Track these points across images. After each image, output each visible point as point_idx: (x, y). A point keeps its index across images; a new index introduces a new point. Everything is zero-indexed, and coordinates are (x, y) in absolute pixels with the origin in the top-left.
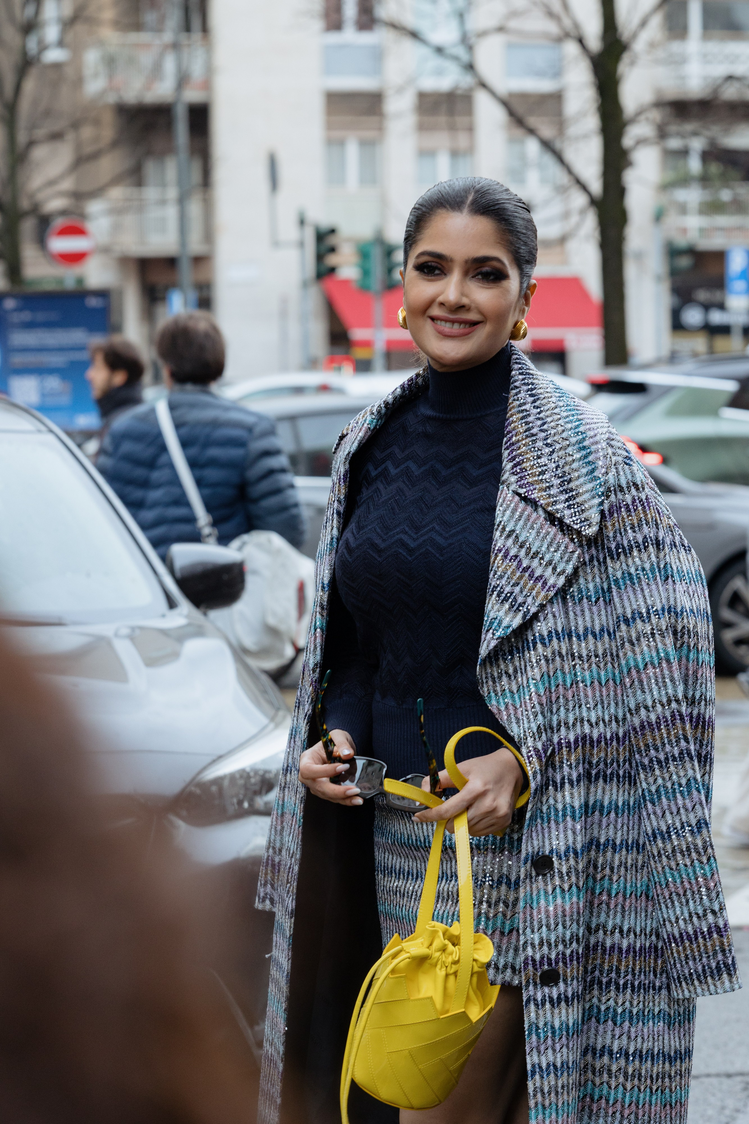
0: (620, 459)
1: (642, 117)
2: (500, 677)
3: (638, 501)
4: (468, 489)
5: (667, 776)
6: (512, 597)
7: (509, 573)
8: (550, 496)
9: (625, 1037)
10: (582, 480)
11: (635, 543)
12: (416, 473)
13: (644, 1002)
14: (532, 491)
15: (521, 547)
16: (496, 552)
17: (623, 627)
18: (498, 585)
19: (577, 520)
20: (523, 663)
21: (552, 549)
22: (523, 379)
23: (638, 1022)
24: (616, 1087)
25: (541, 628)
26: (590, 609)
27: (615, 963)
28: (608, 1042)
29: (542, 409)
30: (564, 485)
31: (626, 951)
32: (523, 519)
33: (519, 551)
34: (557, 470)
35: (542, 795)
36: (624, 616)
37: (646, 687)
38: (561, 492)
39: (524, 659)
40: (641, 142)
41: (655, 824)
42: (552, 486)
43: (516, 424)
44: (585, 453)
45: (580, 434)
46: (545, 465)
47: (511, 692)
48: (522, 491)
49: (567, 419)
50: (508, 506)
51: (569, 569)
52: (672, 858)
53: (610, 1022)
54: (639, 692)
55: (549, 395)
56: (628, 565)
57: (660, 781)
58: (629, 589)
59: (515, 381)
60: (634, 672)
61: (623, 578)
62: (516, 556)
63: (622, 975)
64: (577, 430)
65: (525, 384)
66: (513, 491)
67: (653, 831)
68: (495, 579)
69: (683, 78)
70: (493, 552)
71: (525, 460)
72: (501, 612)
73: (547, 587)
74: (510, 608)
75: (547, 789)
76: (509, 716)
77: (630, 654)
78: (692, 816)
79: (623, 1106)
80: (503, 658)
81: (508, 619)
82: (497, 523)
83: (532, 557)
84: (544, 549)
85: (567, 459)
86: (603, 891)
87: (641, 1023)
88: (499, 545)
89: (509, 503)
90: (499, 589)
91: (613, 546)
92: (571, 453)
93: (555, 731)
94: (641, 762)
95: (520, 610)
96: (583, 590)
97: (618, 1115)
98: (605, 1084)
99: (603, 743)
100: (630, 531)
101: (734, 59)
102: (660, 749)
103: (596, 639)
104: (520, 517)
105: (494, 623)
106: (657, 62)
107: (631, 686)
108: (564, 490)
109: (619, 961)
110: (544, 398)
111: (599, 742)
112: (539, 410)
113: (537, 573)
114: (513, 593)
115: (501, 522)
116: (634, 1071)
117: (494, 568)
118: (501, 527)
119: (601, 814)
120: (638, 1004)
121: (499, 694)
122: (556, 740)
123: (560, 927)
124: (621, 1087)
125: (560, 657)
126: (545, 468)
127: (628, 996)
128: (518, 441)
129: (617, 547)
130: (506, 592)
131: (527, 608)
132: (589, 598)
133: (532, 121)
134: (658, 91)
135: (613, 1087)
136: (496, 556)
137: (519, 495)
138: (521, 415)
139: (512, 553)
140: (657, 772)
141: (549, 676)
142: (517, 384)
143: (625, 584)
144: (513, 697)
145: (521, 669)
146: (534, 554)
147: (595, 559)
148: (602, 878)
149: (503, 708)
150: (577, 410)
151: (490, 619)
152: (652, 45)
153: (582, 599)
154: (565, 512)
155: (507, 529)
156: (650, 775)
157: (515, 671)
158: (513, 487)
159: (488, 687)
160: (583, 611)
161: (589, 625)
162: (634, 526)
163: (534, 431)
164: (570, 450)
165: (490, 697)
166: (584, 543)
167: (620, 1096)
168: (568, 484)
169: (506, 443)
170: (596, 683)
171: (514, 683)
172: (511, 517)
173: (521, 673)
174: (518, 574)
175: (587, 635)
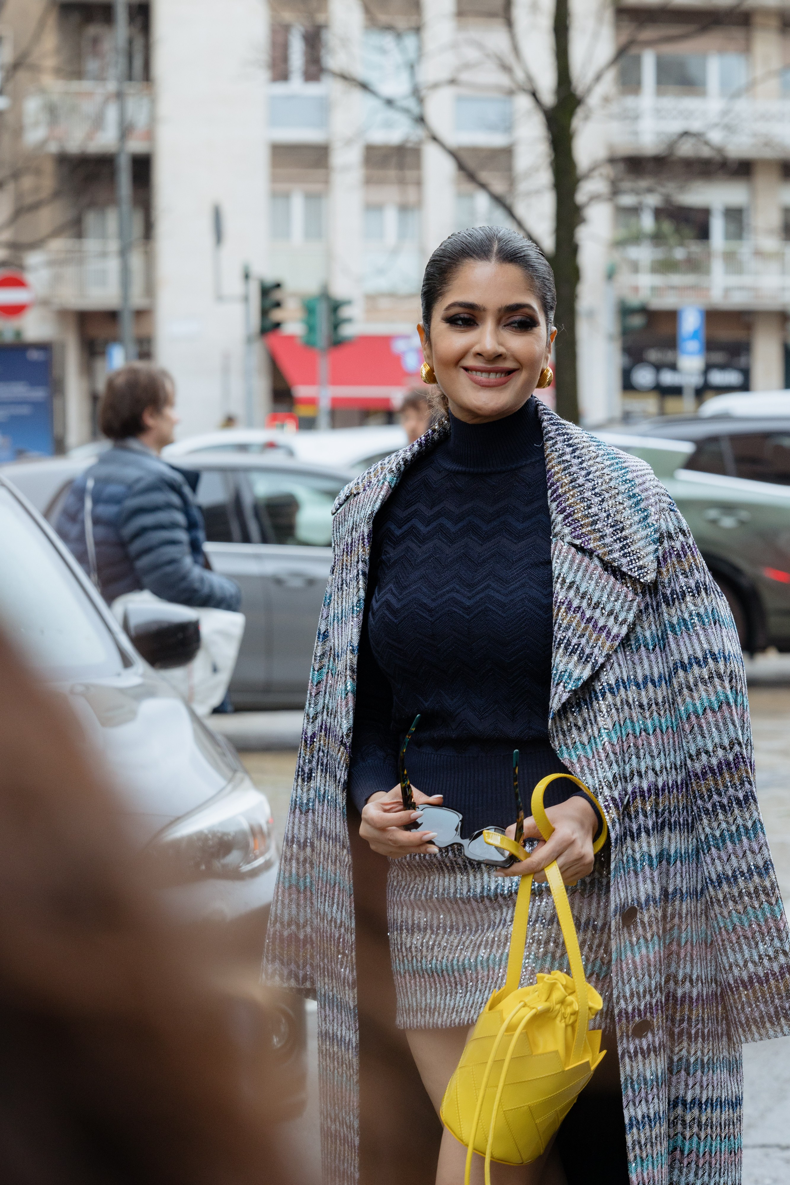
0: (665, 505)
1: (596, 173)
2: (570, 730)
3: (686, 547)
4: (515, 543)
5: (731, 820)
6: (580, 649)
7: (574, 624)
8: (605, 545)
9: (697, 1087)
10: (635, 528)
11: (687, 588)
12: (453, 530)
13: (713, 1050)
14: (587, 541)
15: (583, 598)
16: (558, 604)
17: (681, 673)
18: (565, 637)
19: (634, 568)
20: (592, 714)
21: (612, 599)
22: (557, 430)
23: (709, 1071)
24: (691, 1137)
25: (609, 677)
26: (648, 657)
27: (687, 1013)
28: (682, 1092)
29: (583, 459)
30: (618, 533)
31: (696, 999)
32: (581, 570)
33: (581, 602)
34: (608, 519)
35: (622, 845)
36: (681, 662)
37: (706, 732)
38: (615, 541)
39: (593, 710)
40: (594, 198)
41: (720, 868)
42: (606, 535)
43: (559, 475)
44: (635, 500)
45: (628, 481)
46: (596, 515)
47: (583, 744)
48: (578, 542)
49: (612, 468)
50: (566, 558)
51: (631, 617)
52: (739, 902)
53: (683, 1073)
54: (699, 738)
55: (587, 444)
56: (681, 611)
57: (724, 825)
58: (684, 634)
59: (549, 432)
60: (693, 718)
61: (679, 624)
62: (579, 607)
63: (693, 1024)
64: (624, 478)
65: (559, 434)
66: (568, 543)
67: (718, 876)
68: (561, 632)
69: (636, 133)
70: (555, 605)
71: (576, 511)
72: (570, 664)
73: (611, 637)
74: (578, 660)
75: (625, 839)
76: (582, 768)
77: (688, 700)
78: (759, 858)
79: (698, 1156)
80: (571, 711)
81: (578, 671)
82: (556, 575)
83: (594, 608)
84: (604, 599)
85: (618, 507)
86: (673, 941)
87: (711, 1072)
88: (560, 597)
89: (566, 554)
90: (565, 641)
91: (668, 592)
92: (621, 501)
93: (629, 781)
94: (703, 807)
95: (589, 662)
96: (640, 638)
97: (693, 1165)
98: (679, 1135)
99: (666, 791)
100: (681, 577)
101: (688, 115)
102: (723, 793)
103: (656, 687)
104: (579, 568)
105: (564, 675)
106: (611, 117)
107: (690, 732)
108: (618, 539)
109: (691, 1010)
110: (583, 448)
111: (663, 790)
112: (580, 460)
113: (601, 624)
114: (580, 644)
115: (560, 574)
116: (707, 1120)
117: (558, 621)
118: (561, 579)
119: (669, 863)
120: (708, 1052)
121: (571, 747)
122: (630, 789)
123: (646, 977)
124: (695, 1137)
125: (628, 706)
126: (597, 517)
127: (699, 1045)
128: (565, 493)
129: (672, 594)
130: (573, 644)
131: (595, 659)
132: (646, 646)
133: (484, 176)
134: (611, 147)
135: (688, 1137)
136: (559, 608)
137: (575, 546)
138: (562, 466)
139: (575, 604)
140: (721, 817)
141: (620, 726)
142: (551, 435)
143: (680, 629)
144: (584, 748)
145: (590, 720)
146: (595, 604)
147: (650, 607)
148: (672, 929)
149: (575, 761)
150: (619, 458)
151: (559, 672)
152: (606, 100)
153: (640, 647)
154: (622, 560)
155: (568, 581)
156: (713, 820)
157: (585, 723)
158: (568, 539)
159: (559, 740)
160: (641, 659)
161: (648, 673)
162: (685, 571)
163: (581, 481)
164: (620, 498)
165: (561, 751)
166: (639, 591)
167: (694, 1145)
168: (621, 532)
169: (552, 495)
170: (658, 730)
171: (584, 734)
172: (570, 568)
173: (591, 724)
174: (583, 625)
175: (647, 683)
